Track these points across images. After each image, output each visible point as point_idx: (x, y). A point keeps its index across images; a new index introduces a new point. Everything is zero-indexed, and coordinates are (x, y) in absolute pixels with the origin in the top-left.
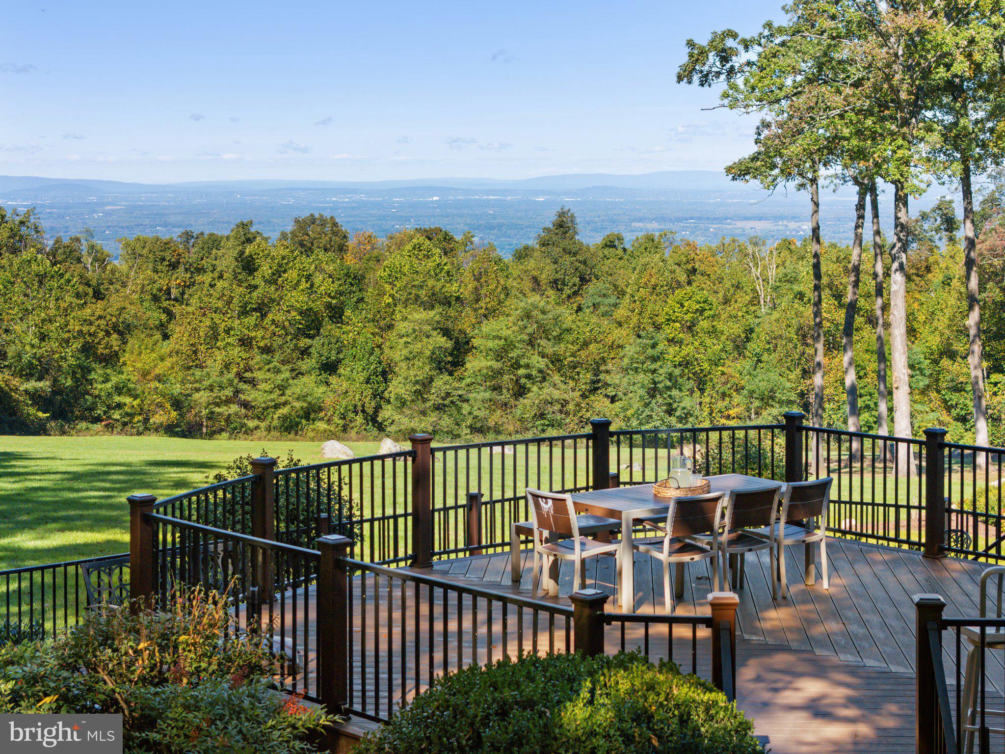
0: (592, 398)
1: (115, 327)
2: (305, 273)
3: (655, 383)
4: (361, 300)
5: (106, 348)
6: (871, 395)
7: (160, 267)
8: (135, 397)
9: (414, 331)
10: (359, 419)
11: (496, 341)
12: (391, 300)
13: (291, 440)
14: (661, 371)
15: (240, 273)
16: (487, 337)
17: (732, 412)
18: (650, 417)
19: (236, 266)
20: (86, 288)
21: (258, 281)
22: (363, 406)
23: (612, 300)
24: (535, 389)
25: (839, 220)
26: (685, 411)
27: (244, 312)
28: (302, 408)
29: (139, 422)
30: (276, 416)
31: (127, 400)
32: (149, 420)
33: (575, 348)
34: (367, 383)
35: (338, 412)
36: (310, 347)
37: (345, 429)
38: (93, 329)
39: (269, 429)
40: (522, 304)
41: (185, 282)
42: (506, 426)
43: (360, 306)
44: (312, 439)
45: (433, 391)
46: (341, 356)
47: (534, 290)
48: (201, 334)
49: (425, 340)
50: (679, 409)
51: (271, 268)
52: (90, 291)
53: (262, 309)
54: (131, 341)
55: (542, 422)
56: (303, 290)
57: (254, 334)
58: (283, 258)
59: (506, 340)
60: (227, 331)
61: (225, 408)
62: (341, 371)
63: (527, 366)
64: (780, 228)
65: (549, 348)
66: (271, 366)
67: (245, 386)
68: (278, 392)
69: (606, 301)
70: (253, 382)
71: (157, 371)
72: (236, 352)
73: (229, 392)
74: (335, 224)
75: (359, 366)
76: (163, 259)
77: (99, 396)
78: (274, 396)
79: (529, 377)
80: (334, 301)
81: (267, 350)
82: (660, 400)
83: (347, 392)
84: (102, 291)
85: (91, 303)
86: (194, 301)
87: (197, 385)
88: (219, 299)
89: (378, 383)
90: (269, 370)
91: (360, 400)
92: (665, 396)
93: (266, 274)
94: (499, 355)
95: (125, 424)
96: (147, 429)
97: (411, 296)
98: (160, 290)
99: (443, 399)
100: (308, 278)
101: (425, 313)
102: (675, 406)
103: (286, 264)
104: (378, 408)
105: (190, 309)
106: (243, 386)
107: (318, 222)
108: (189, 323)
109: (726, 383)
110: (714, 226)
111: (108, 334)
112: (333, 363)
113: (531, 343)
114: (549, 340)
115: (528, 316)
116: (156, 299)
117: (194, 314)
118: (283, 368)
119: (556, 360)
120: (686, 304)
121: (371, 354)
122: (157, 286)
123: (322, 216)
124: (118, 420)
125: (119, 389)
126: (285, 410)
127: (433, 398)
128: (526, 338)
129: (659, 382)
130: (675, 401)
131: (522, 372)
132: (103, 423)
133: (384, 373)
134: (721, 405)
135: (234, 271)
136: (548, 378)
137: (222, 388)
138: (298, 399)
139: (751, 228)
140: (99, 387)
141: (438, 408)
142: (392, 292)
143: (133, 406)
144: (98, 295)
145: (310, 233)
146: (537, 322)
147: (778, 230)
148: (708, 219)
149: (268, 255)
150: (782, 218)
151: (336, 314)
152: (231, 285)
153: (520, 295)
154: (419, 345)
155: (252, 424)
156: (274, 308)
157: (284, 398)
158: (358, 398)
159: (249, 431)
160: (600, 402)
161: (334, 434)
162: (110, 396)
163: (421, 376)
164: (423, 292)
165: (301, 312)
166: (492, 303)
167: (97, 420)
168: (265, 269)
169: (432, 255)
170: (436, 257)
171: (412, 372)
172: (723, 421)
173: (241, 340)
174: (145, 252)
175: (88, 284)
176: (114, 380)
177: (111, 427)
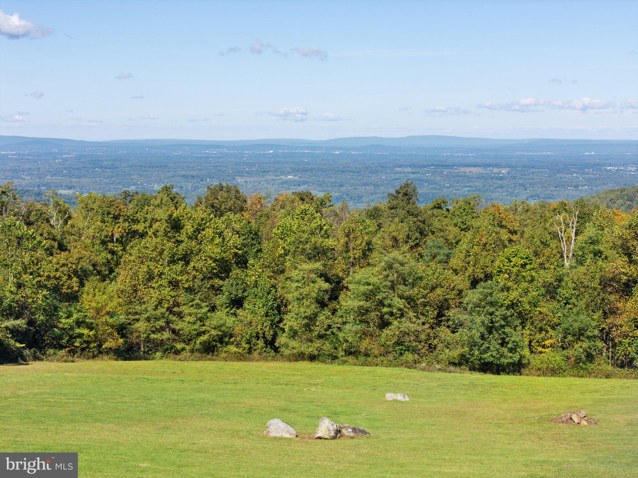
0: (438, 329)
1: (75, 272)
2: (218, 231)
3: (492, 322)
4: (260, 250)
5: (68, 288)
7: (106, 219)
8: (91, 329)
9: (303, 278)
10: (261, 343)
11: (366, 287)
12: (283, 251)
13: (209, 360)
14: (497, 313)
15: (169, 232)
16: (359, 283)
17: (547, 343)
18: (488, 348)
19: (167, 227)
20: (53, 242)
21: (183, 237)
22: (264, 334)
23: (446, 251)
24: (396, 323)
25: (525, 167)
26: (515, 344)
27: (173, 261)
28: (217, 335)
29: (94, 347)
30: (198, 342)
31: (86, 331)
32: (102, 345)
33: (426, 292)
34: (267, 316)
35: (244, 338)
36: (222, 286)
37: (250, 351)
38: (58, 274)
39: (192, 351)
40: (386, 259)
41: (125, 230)
42: (373, 351)
43: (259, 255)
44: (225, 359)
45: (317, 324)
46: (246, 294)
47: (393, 247)
48: (140, 277)
49: (312, 285)
50: (510, 342)
51: (193, 227)
52: (56, 244)
53: (186, 259)
54: (87, 284)
55: (400, 347)
56: (216, 244)
57: (180, 278)
58: (202, 220)
59: (373, 285)
60: (160, 275)
61: (160, 334)
62: (246, 305)
63: (390, 306)
64: (488, 172)
65: (406, 291)
66: (194, 302)
67: (174, 318)
68: (199, 323)
69: (442, 252)
70: (180, 315)
71: (108, 309)
72: (167, 291)
73: (162, 323)
74: (237, 191)
75: (259, 303)
76: (109, 213)
77: (64, 329)
78: (196, 327)
79: (391, 314)
80: (240, 252)
81: (190, 290)
82: (497, 336)
83: (251, 323)
84: (65, 243)
85: (57, 253)
86: (134, 252)
87: (137, 317)
88: (152, 251)
89: (274, 315)
90: (192, 306)
91: (262, 329)
92: (500, 332)
93: (189, 232)
94: (368, 296)
95: (83, 350)
96: (100, 352)
97: (299, 250)
98: (106, 236)
99: (326, 330)
100: (220, 234)
101: (311, 264)
102: (507, 340)
103: (205, 224)
104: (275, 336)
105: (132, 258)
106: (172, 318)
107: (225, 189)
108: (131, 269)
109: (543, 320)
110: (446, 170)
111: (70, 277)
112: (240, 299)
114: (406, 285)
115: (390, 267)
116: (103, 243)
117: (134, 261)
118: (203, 304)
119: (410, 300)
120: (513, 260)
121: (268, 293)
122: (104, 233)
123: (228, 185)
124: (78, 347)
125: (79, 323)
126: (205, 338)
127: (318, 330)
128: (389, 284)
129: (497, 322)
130: (507, 336)
131: (385, 310)
132: (67, 349)
133: (279, 308)
134: (538, 336)
135: (165, 230)
136: (405, 315)
137: (157, 319)
138: (215, 328)
139: (470, 172)
140: (65, 322)
141: (321, 337)
142: (283, 245)
143: (89, 336)
144: (62, 248)
145: (219, 197)
146: (397, 272)
147: (486, 173)
148: (442, 166)
149: (191, 217)
150: (489, 166)
151: (242, 262)
152: (162, 240)
153: (384, 251)
154: (307, 289)
155: (179, 346)
156: (195, 259)
157: (204, 328)
158: (259, 327)
159: (177, 352)
160: (444, 332)
161: (242, 355)
162: (72, 328)
163: (309, 312)
164: (308, 246)
165: (215, 261)
166: (358, 254)
167: (62, 347)
168: (189, 228)
169: (314, 218)
170: (317, 220)
171: (302, 310)
172: (540, 349)
173: (170, 282)
174: (95, 206)
175: (54, 239)
176: (75, 316)
177: (72, 352)
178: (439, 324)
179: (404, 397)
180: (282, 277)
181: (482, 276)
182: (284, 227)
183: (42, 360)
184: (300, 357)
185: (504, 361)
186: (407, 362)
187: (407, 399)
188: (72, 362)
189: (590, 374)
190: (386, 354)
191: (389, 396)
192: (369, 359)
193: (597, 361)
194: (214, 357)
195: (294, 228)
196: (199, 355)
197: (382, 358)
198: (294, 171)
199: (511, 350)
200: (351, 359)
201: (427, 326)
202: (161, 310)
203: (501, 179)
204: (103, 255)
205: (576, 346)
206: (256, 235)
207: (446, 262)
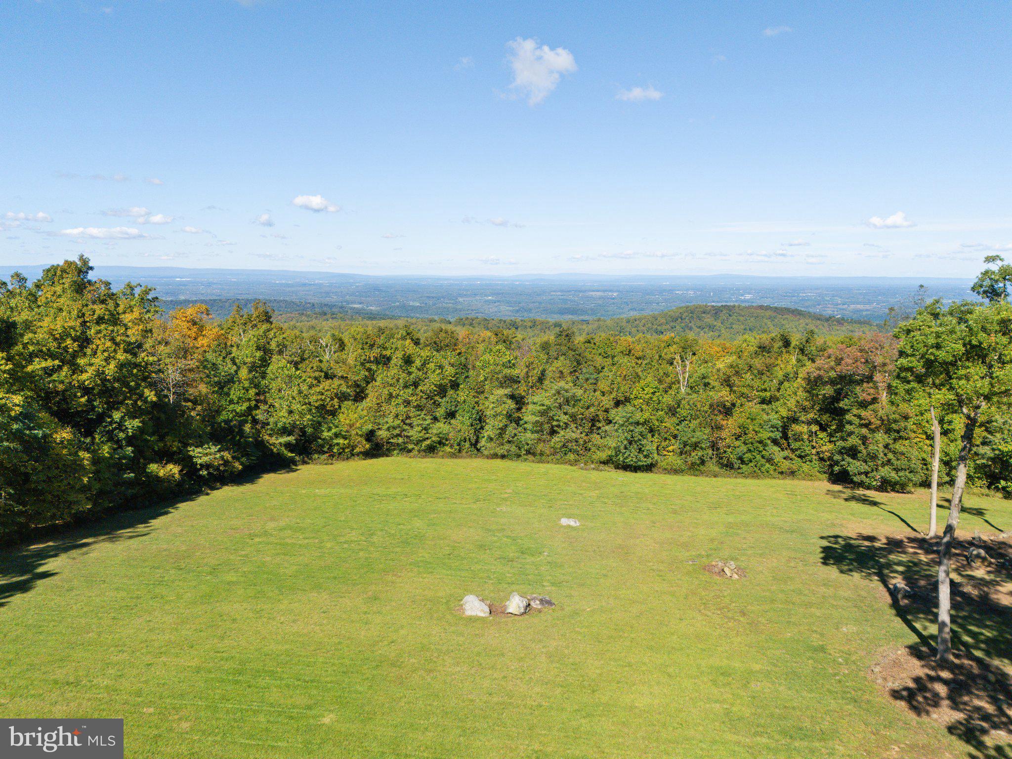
0: (591, 436)
1: (336, 395)
2: (439, 364)
3: (632, 437)
4: (467, 377)
5: (330, 407)
6: (752, 443)
7: (365, 347)
8: (346, 439)
10: (467, 445)
11: (542, 407)
12: (483, 378)
13: (431, 457)
14: (636, 430)
15: (403, 366)
16: (536, 402)
17: (670, 449)
18: (629, 455)
21: (413, 369)
22: (469, 438)
23: (595, 376)
24: (562, 432)
26: (648, 451)
27: (406, 387)
28: (437, 440)
29: (348, 452)
30: (423, 445)
31: (341, 441)
32: (354, 450)
33: (583, 410)
34: (472, 425)
35: (456, 442)
36: (440, 403)
37: (460, 451)
38: (323, 397)
39: (419, 451)
40: (555, 386)
42: (546, 452)
43: (467, 380)
44: (443, 457)
45: (507, 433)
46: (457, 409)
47: (560, 378)
48: (383, 397)
49: (504, 405)
50: (645, 451)
51: (421, 362)
52: (323, 374)
53: (415, 384)
54: (344, 405)
55: (565, 449)
56: (437, 374)
57: (411, 398)
58: (427, 357)
59: (546, 406)
60: (398, 396)
61: (396, 439)
62: (458, 417)
63: (558, 420)
65: (571, 410)
66: (421, 416)
68: (424, 431)
70: (410, 425)
72: (402, 408)
73: (397, 431)
74: (453, 332)
75: (467, 416)
76: (367, 343)
77: (326, 440)
78: (421, 434)
79: (558, 426)
80: (454, 379)
81: (418, 407)
82: (635, 446)
83: (460, 430)
85: (323, 381)
86: (379, 379)
87: (381, 426)
88: (392, 379)
90: (419, 419)
91: (468, 435)
92: (638, 444)
93: (418, 366)
94: (543, 413)
95: (340, 454)
96: (353, 455)
97: (494, 378)
99: (513, 437)
100: (440, 367)
101: (503, 390)
102: (643, 449)
103: (429, 359)
104: (477, 440)
105: (377, 384)
106: (406, 427)
107: (444, 332)
108: (376, 391)
109: (666, 433)
111: (332, 399)
112: (453, 411)
113: (560, 407)
114: (569, 406)
115: (559, 393)
116: (362, 364)
118: (428, 417)
119: (573, 417)
121: (473, 409)
124: (336, 452)
125: (337, 435)
126: (428, 442)
127: (506, 437)
128: (558, 405)
129: (636, 437)
131: (555, 423)
132: (327, 455)
133: (480, 420)
134: (664, 444)
136: (568, 426)
137: (394, 428)
138: (435, 435)
140: (326, 434)
141: (509, 442)
142: (484, 374)
143: (344, 444)
144: (327, 377)
145: (440, 337)
146: (563, 397)
147: (605, 295)
151: (455, 385)
152: (399, 372)
153: (554, 381)
154: (500, 408)
155: (410, 446)
156: (422, 383)
157: (428, 435)
158: (467, 433)
159: (410, 451)
160: (595, 438)
161: (454, 454)
162: (331, 439)
163: (501, 425)
164: (500, 376)
165: (436, 385)
166: (535, 379)
167: (324, 453)
168: (418, 363)
169: (506, 355)
170: (507, 356)
171: (496, 423)
172: (665, 453)
173: (405, 401)
174: (358, 337)
175: (321, 371)
176: (333, 431)
177: (332, 456)
178: (591, 432)
179: (575, 522)
180: (482, 397)
181: (623, 399)
182: (484, 361)
183: (309, 463)
184: (495, 456)
185: (640, 463)
186: (570, 461)
187: (578, 524)
188: (331, 464)
189: (702, 473)
190: (555, 454)
191: (564, 521)
192: (543, 458)
193: (707, 464)
194: (435, 455)
195: (491, 362)
196: (424, 454)
197: (552, 457)
198: (492, 294)
199: (645, 457)
200: (530, 457)
201: (584, 434)
202: (398, 422)
203: (614, 299)
204: (362, 372)
205: (693, 454)
206: (465, 367)
207: (595, 384)
